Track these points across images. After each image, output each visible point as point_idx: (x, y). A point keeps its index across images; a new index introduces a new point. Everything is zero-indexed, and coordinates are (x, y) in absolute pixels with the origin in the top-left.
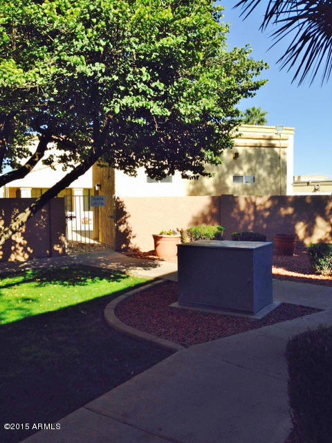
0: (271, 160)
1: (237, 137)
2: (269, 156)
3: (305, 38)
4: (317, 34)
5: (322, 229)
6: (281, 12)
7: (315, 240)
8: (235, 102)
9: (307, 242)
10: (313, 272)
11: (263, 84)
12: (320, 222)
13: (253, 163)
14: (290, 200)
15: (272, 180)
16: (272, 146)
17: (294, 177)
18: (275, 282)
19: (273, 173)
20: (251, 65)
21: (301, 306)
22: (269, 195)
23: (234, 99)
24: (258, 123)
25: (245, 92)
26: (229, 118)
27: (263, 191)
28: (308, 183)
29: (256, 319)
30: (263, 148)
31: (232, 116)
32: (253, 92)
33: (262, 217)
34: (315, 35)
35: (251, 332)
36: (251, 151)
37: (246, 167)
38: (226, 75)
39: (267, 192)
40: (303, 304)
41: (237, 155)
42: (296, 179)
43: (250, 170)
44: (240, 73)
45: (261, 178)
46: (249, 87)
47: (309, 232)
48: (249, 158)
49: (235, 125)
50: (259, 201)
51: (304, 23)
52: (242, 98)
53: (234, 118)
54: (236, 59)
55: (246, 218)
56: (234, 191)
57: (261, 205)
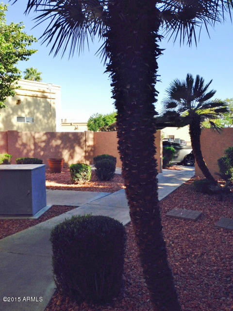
0: (44, 107)
1: (17, 88)
2: (43, 104)
3: (57, 25)
4: (64, 25)
5: (80, 154)
6: (39, 4)
7: (75, 161)
8: (14, 62)
9: (70, 163)
10: (73, 182)
11: (33, 53)
12: (77, 149)
13: (32, 108)
14: (59, 135)
15: (46, 121)
16: (45, 97)
17: (62, 120)
18: (48, 191)
19: (46, 116)
20: (25, 38)
21: (65, 206)
22: (44, 132)
23: (13, 60)
24: (36, 79)
25: (21, 56)
26: (10, 74)
27: (40, 129)
28: (71, 124)
29: (34, 219)
30: (39, 98)
31: (12, 72)
32: (27, 57)
33: (40, 147)
34: (63, 24)
35: (30, 228)
36: (30, 99)
37: (27, 111)
38: (5, 41)
39: (43, 130)
40: (67, 205)
41: (19, 102)
42: (64, 121)
43: (30, 113)
44: (17, 42)
45: (38, 120)
46: (24, 53)
47: (72, 156)
48: (29, 104)
49: (15, 79)
50: (37, 136)
51: (56, 15)
52: (19, 59)
53: (15, 74)
54: (13, 31)
55: (28, 148)
56: (18, 128)
57: (38, 138)
